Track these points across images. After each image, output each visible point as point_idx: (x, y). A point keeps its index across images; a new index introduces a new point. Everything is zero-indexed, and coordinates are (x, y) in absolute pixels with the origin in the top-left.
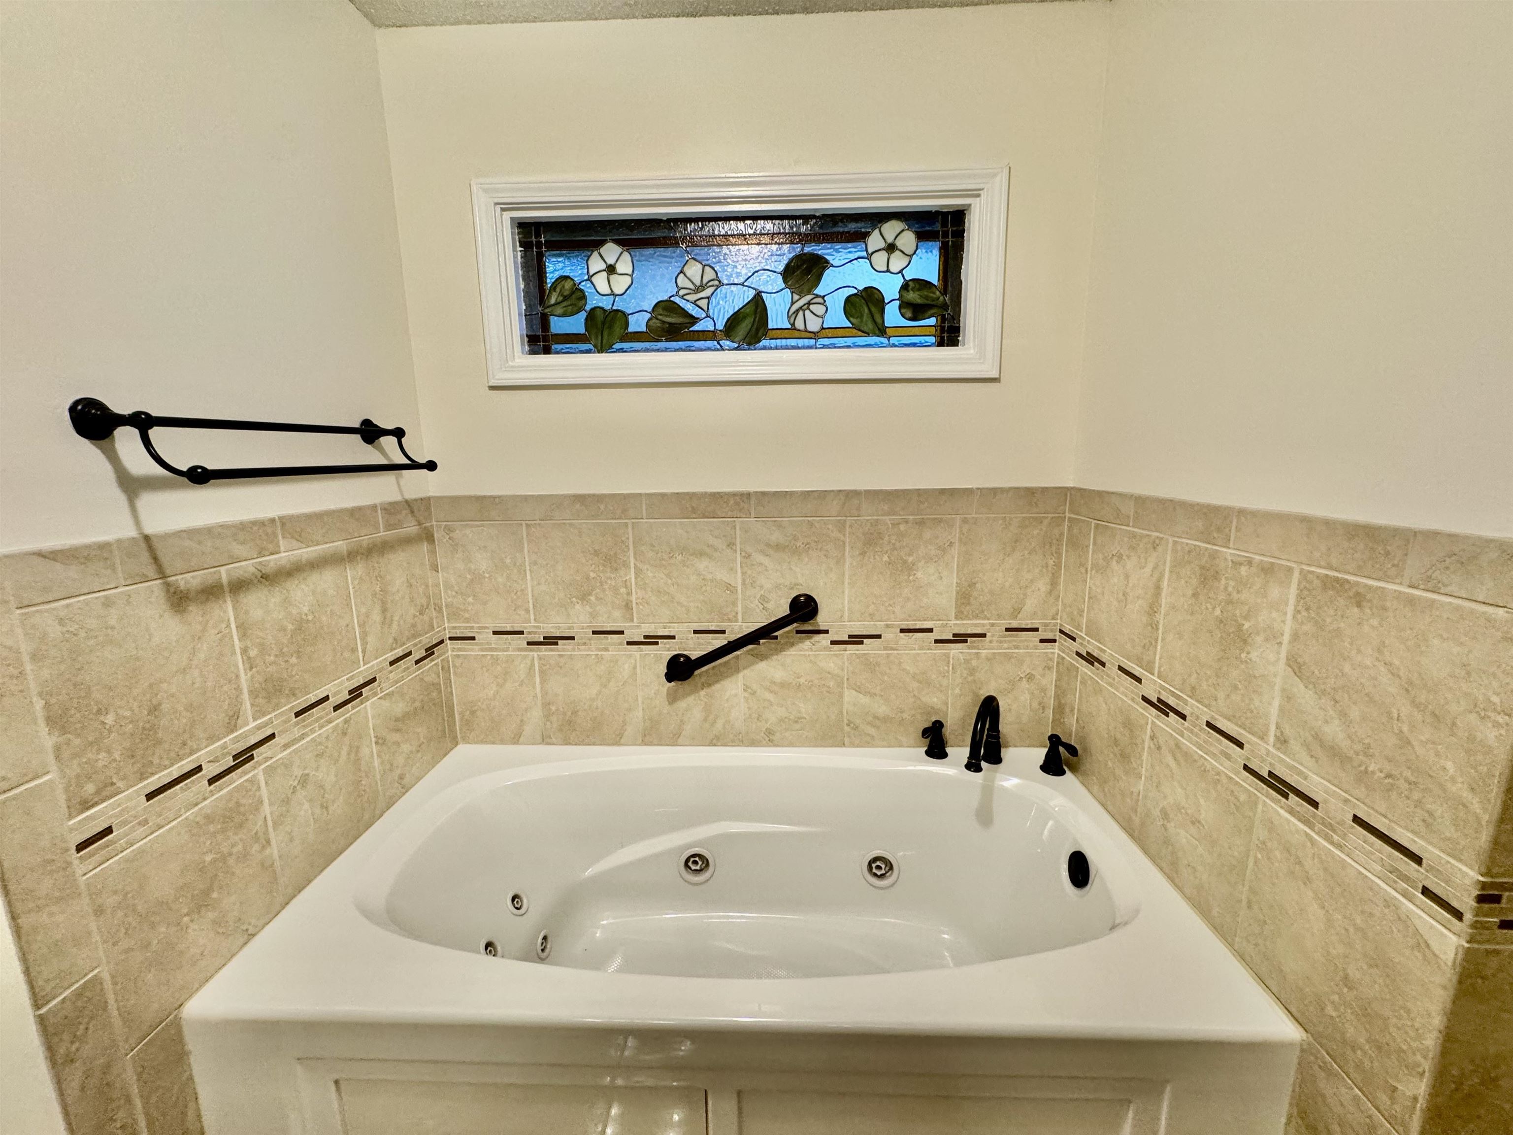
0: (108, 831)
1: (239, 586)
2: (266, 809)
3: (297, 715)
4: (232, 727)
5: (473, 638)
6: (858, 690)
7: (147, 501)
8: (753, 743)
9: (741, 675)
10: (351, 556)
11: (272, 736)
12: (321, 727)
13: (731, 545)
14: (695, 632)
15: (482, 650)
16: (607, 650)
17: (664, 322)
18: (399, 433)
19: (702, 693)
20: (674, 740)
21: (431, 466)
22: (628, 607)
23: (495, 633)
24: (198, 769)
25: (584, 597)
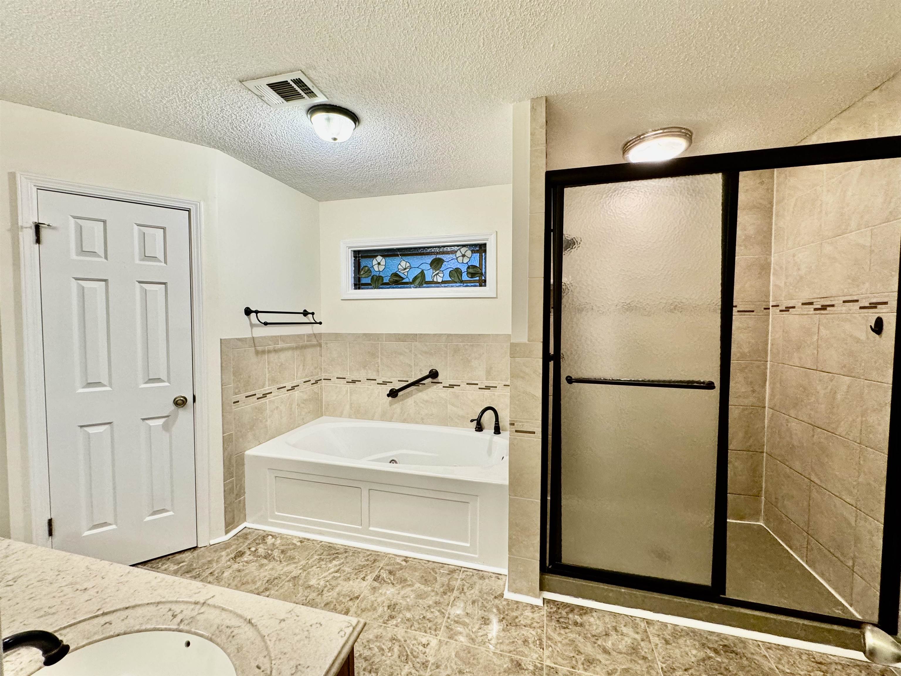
0: (238, 402)
1: (269, 352)
2: (268, 411)
3: (278, 389)
4: (263, 387)
5: (330, 379)
6: (453, 405)
7: (255, 329)
8: (417, 423)
9: (413, 397)
10: (297, 348)
11: (271, 393)
12: (283, 394)
13: (411, 351)
14: (399, 381)
15: (333, 384)
16: (371, 386)
17: (394, 279)
18: (313, 314)
19: (401, 403)
20: (391, 420)
21: (320, 323)
22: (378, 371)
23: (337, 378)
24: (255, 395)
25: (364, 367)
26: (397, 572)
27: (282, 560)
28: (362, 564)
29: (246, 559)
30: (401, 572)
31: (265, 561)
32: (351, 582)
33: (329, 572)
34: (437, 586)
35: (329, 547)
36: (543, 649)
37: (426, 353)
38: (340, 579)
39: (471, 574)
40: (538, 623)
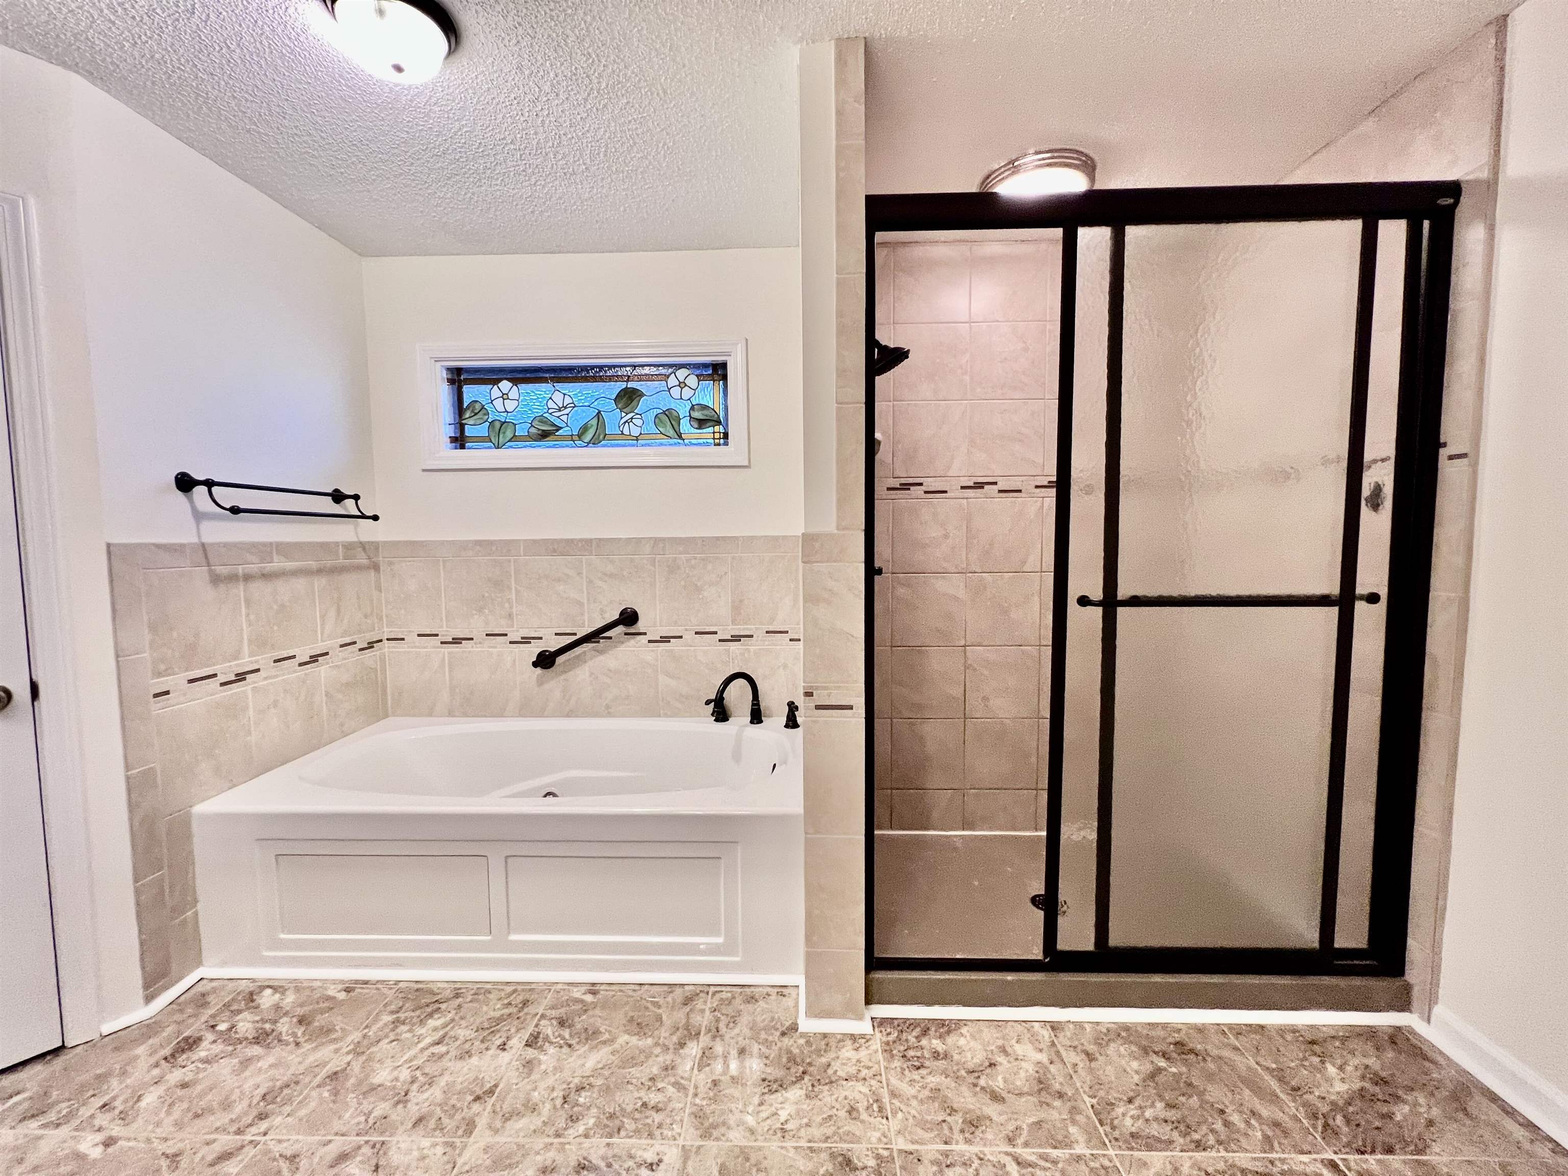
0: (167, 693)
1: (248, 578)
2: (251, 712)
3: (275, 661)
4: (236, 658)
5: (403, 639)
6: (668, 675)
7: (206, 525)
8: (596, 715)
9: (587, 664)
10: (320, 571)
11: (258, 670)
12: (289, 674)
13: (579, 574)
14: (556, 634)
15: (409, 647)
16: (495, 647)
17: (539, 430)
18: (356, 497)
19: (562, 678)
20: (541, 713)
21: (375, 518)
22: (510, 617)
23: (419, 635)
24: (215, 675)
25: (480, 610)
26: (577, 1019)
27: (301, 1040)
28: (497, 1014)
29: (203, 1054)
30: (584, 1017)
31: (256, 1050)
32: (474, 1060)
33: (421, 1045)
34: (664, 1033)
35: (417, 990)
36: (887, 1118)
37: (611, 576)
38: (449, 1056)
39: (729, 995)
40: (869, 1068)
